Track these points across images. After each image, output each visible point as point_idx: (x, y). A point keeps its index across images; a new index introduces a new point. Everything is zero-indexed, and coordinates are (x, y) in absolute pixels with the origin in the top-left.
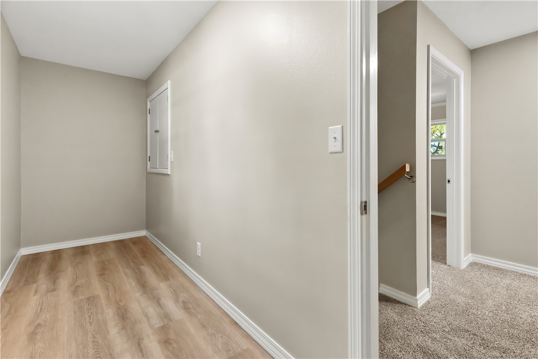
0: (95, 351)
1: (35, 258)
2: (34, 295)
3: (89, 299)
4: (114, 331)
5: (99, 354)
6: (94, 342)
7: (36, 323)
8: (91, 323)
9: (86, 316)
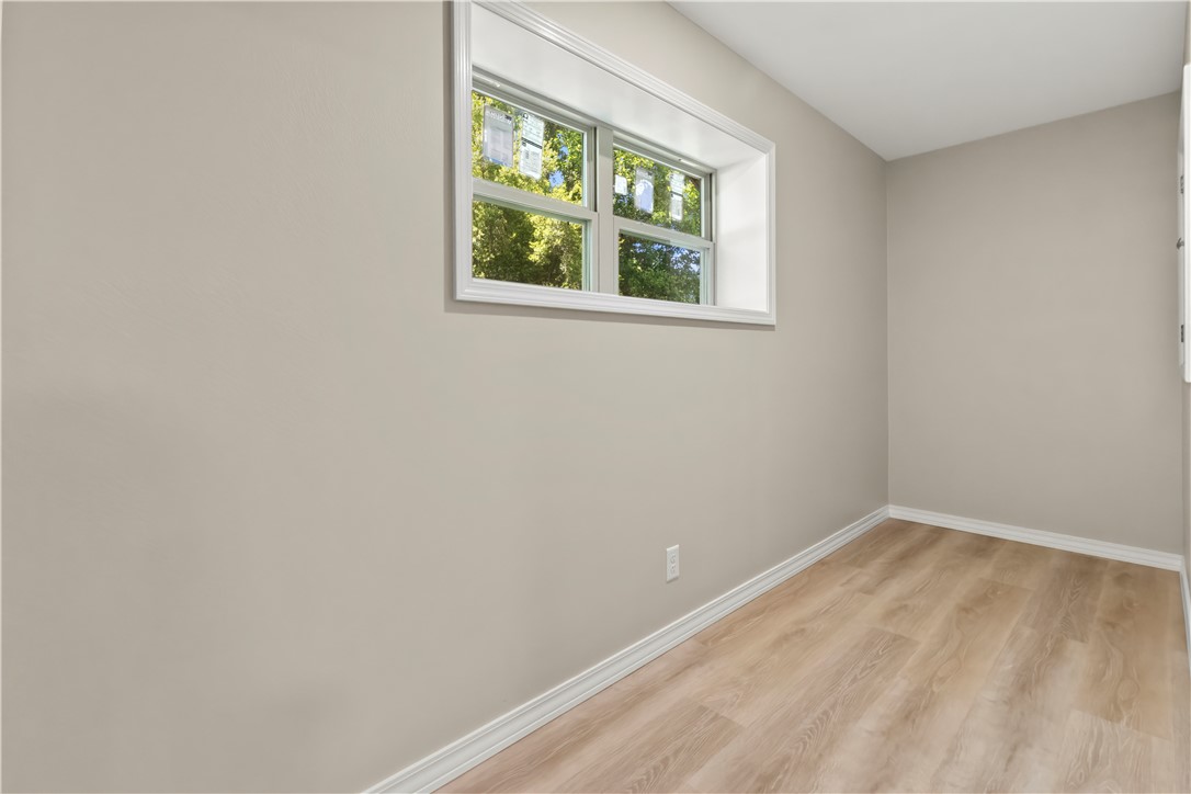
0: (811, 730)
1: (901, 528)
2: (842, 585)
3: (896, 638)
4: (868, 723)
5: (810, 737)
6: (825, 713)
7: (802, 627)
8: (855, 680)
9: (862, 664)
